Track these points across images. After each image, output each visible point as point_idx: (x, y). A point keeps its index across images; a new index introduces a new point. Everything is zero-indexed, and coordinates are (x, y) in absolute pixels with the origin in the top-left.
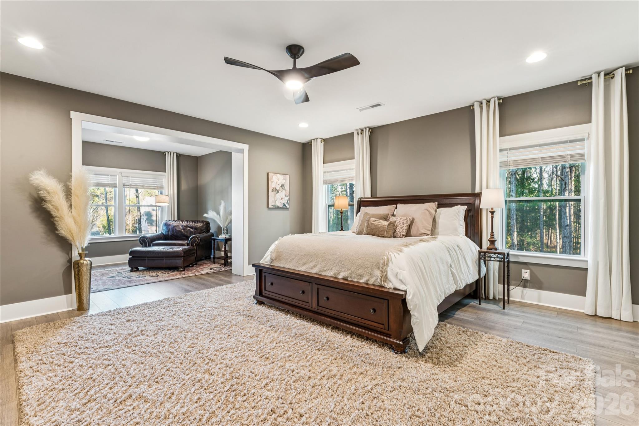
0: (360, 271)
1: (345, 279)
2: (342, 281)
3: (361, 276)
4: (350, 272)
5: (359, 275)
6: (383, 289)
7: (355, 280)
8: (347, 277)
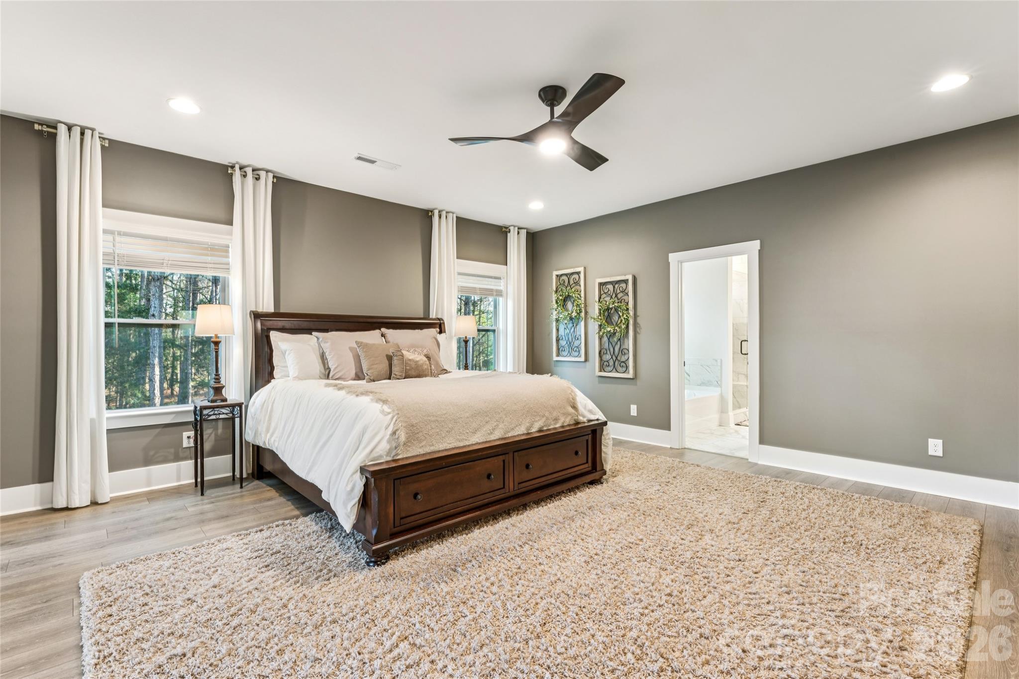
0: (555, 414)
1: (540, 431)
2: (538, 435)
3: (556, 420)
4: (544, 419)
5: (555, 419)
6: (579, 426)
7: (552, 427)
8: (543, 427)
